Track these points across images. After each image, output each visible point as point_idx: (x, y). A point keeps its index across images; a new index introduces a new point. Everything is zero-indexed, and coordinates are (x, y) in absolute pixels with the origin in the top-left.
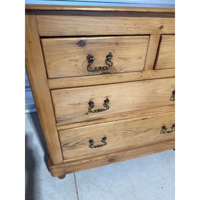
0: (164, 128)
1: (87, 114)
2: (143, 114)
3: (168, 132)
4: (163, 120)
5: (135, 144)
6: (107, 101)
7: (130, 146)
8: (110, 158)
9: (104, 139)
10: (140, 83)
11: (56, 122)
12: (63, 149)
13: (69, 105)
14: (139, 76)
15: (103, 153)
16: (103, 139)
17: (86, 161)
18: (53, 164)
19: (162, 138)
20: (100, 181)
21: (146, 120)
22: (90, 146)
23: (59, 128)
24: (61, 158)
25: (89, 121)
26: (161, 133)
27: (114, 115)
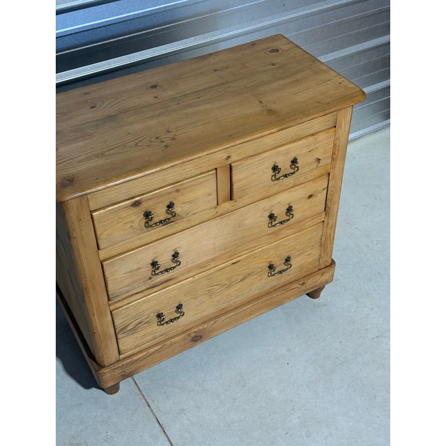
0: (271, 267)
1: (150, 278)
2: (231, 256)
3: (280, 272)
4: (266, 257)
5: (231, 303)
6: (176, 255)
7: (221, 308)
8: (193, 335)
9: (179, 307)
10: (218, 221)
11: (109, 300)
12: (119, 336)
13: (126, 273)
14: (214, 213)
15: (180, 330)
16: (177, 308)
17: (155, 348)
18: (104, 366)
19: (274, 283)
20: (183, 379)
21: (238, 264)
22: (160, 324)
23: (112, 308)
24: (116, 352)
25: (153, 287)
26: (269, 276)
27: (189, 271)
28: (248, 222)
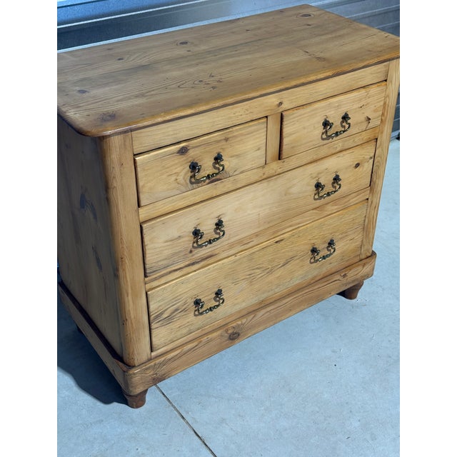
0: (314, 251)
1: (191, 252)
2: (274, 233)
3: (324, 258)
4: (310, 237)
5: (271, 293)
7: (261, 299)
8: (230, 332)
9: (218, 293)
11: (146, 276)
12: (153, 326)
13: (167, 242)
14: (261, 174)
16: (216, 293)
17: (190, 346)
19: (315, 273)
21: (282, 243)
22: (198, 312)
23: (148, 286)
26: (311, 263)
27: (232, 246)
28: (294, 190)
